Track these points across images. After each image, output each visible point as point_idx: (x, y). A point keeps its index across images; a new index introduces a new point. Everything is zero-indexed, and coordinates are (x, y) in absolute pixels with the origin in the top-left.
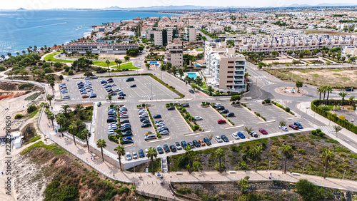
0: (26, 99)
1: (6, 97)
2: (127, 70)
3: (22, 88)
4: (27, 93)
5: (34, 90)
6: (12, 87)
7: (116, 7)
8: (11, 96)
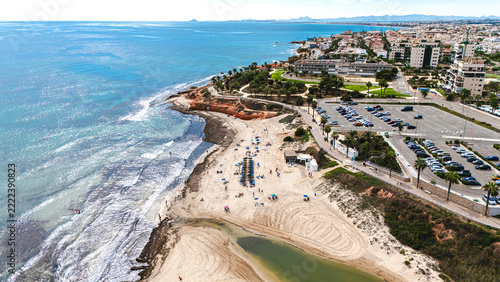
0: (280, 121)
1: (257, 117)
2: (394, 97)
3: (270, 108)
4: (278, 114)
5: (285, 112)
6: (259, 107)
7: (307, 17)
8: (262, 117)
